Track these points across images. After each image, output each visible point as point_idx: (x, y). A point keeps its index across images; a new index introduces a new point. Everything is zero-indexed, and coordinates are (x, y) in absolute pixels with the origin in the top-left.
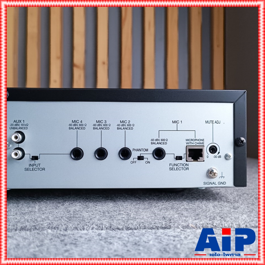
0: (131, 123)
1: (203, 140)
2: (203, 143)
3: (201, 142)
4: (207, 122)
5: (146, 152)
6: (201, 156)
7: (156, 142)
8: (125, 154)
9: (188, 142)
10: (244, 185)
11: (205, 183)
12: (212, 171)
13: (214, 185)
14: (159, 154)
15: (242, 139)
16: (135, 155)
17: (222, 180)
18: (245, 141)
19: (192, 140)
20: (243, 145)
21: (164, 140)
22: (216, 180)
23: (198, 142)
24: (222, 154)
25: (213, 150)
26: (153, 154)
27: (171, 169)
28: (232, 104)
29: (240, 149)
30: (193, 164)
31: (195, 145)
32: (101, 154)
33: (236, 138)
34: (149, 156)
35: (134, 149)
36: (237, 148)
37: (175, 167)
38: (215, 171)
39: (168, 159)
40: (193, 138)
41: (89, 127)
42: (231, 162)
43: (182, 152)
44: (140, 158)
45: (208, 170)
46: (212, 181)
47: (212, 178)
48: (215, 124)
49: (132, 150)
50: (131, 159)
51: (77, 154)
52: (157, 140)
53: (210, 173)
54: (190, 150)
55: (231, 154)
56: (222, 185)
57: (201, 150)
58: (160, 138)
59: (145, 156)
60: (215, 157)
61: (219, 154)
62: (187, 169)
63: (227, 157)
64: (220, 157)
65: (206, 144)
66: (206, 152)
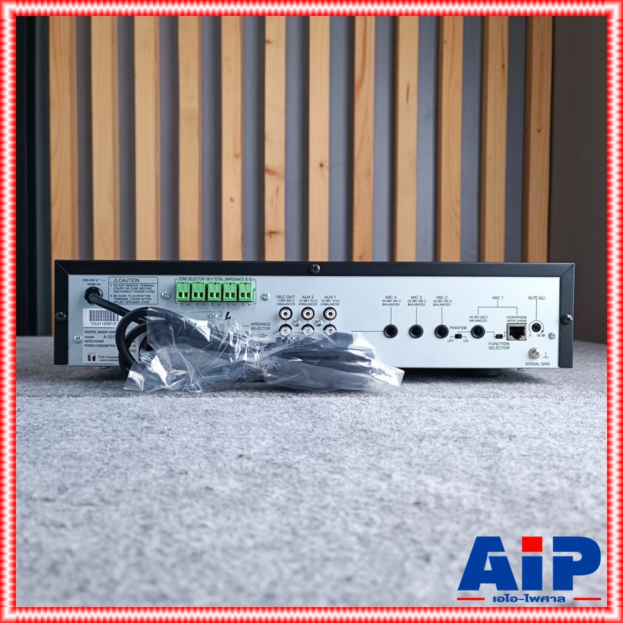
0: (448, 299)
1: (525, 317)
2: (525, 321)
3: (523, 319)
4: (530, 298)
5: (464, 330)
6: (524, 334)
7: (475, 319)
8: (441, 332)
9: (509, 319)
10: (570, 366)
11: (527, 364)
12: (535, 350)
13: (536, 366)
14: (478, 332)
15: (569, 316)
16: (452, 333)
17: (546, 361)
18: (572, 319)
19: (513, 317)
20: (569, 323)
21: (484, 317)
22: (539, 360)
23: (520, 319)
24: (546, 333)
25: (536, 328)
26: (471, 332)
27: (491, 348)
28: (558, 278)
29: (566, 327)
30: (514, 343)
31: (517, 323)
32: (416, 331)
33: (562, 315)
34: (467, 335)
35: (451, 327)
36: (562, 326)
37: (495, 346)
38: (538, 351)
39: (488, 337)
40: (515, 315)
41: (404, 303)
42: (556, 342)
43: (503, 330)
44: (458, 336)
45: (531, 350)
46: (535, 361)
47: (534, 358)
48: (539, 301)
49: (449, 328)
50: (448, 337)
51: (391, 331)
52: (476, 317)
53: (533, 353)
54: (511, 328)
55: (556, 332)
56: (545, 366)
57: (523, 328)
58: (480, 316)
59: (463, 334)
60: (539, 335)
61: (543, 333)
62: (508, 348)
63: (551, 336)
64: (544, 335)
65: (528, 323)
66: (528, 331)
